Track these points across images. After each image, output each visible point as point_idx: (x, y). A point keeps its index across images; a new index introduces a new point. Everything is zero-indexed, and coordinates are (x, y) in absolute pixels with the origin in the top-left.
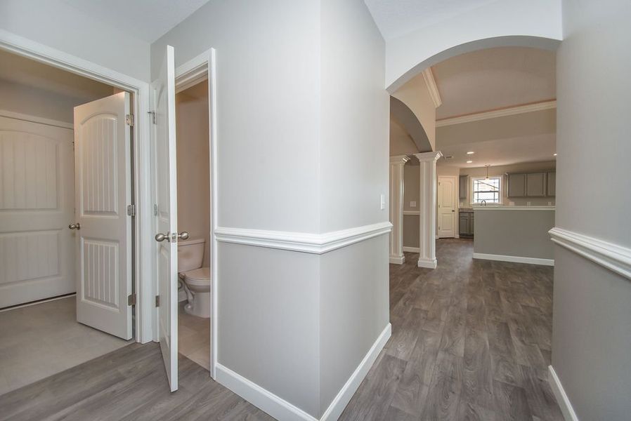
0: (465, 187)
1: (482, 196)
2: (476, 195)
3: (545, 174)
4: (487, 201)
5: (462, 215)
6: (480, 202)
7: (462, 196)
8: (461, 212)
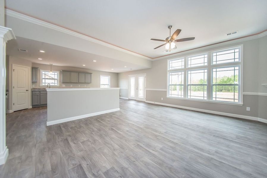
0: (36, 75)
1: (47, 81)
2: (44, 80)
3: (78, 73)
4: (51, 84)
5: (34, 93)
6: (46, 84)
7: (34, 80)
8: (33, 91)
